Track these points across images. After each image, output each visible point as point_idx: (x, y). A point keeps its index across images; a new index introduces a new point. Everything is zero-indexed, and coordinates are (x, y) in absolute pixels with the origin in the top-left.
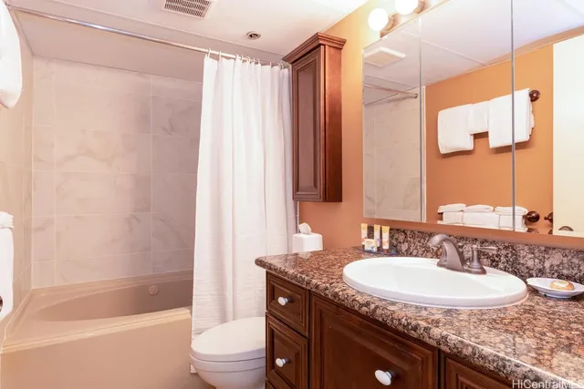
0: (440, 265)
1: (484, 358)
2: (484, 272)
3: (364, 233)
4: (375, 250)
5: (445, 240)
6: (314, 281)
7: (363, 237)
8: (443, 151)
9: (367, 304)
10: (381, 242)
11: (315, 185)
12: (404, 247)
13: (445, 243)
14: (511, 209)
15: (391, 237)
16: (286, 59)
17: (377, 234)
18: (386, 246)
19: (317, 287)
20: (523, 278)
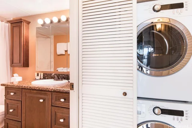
0: (54, 80)
1: (58, 90)
2: (62, 80)
3: (36, 75)
4: (39, 79)
5: (55, 74)
6: (24, 86)
7: (36, 76)
8: (58, 54)
9: (38, 87)
10: (41, 77)
11: (20, 62)
12: (47, 78)
13: (55, 75)
14: (66, 68)
15: (43, 75)
16: (8, 22)
17: (40, 75)
18: (42, 78)
19: (25, 87)
20: (68, 80)
